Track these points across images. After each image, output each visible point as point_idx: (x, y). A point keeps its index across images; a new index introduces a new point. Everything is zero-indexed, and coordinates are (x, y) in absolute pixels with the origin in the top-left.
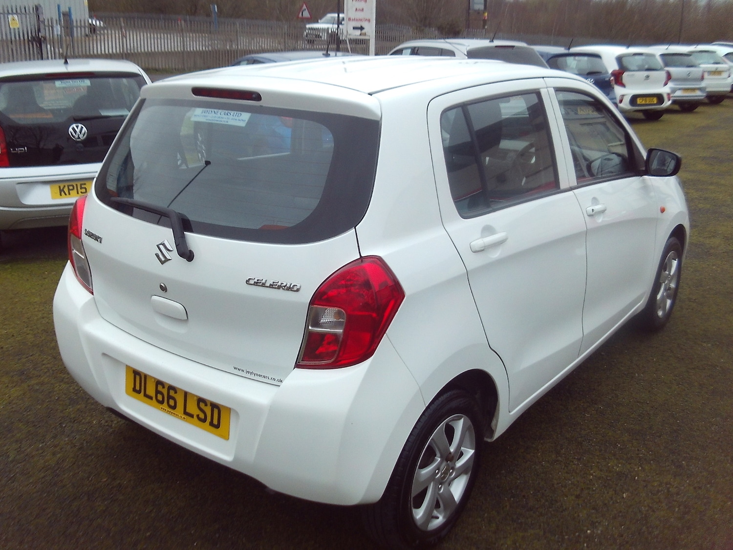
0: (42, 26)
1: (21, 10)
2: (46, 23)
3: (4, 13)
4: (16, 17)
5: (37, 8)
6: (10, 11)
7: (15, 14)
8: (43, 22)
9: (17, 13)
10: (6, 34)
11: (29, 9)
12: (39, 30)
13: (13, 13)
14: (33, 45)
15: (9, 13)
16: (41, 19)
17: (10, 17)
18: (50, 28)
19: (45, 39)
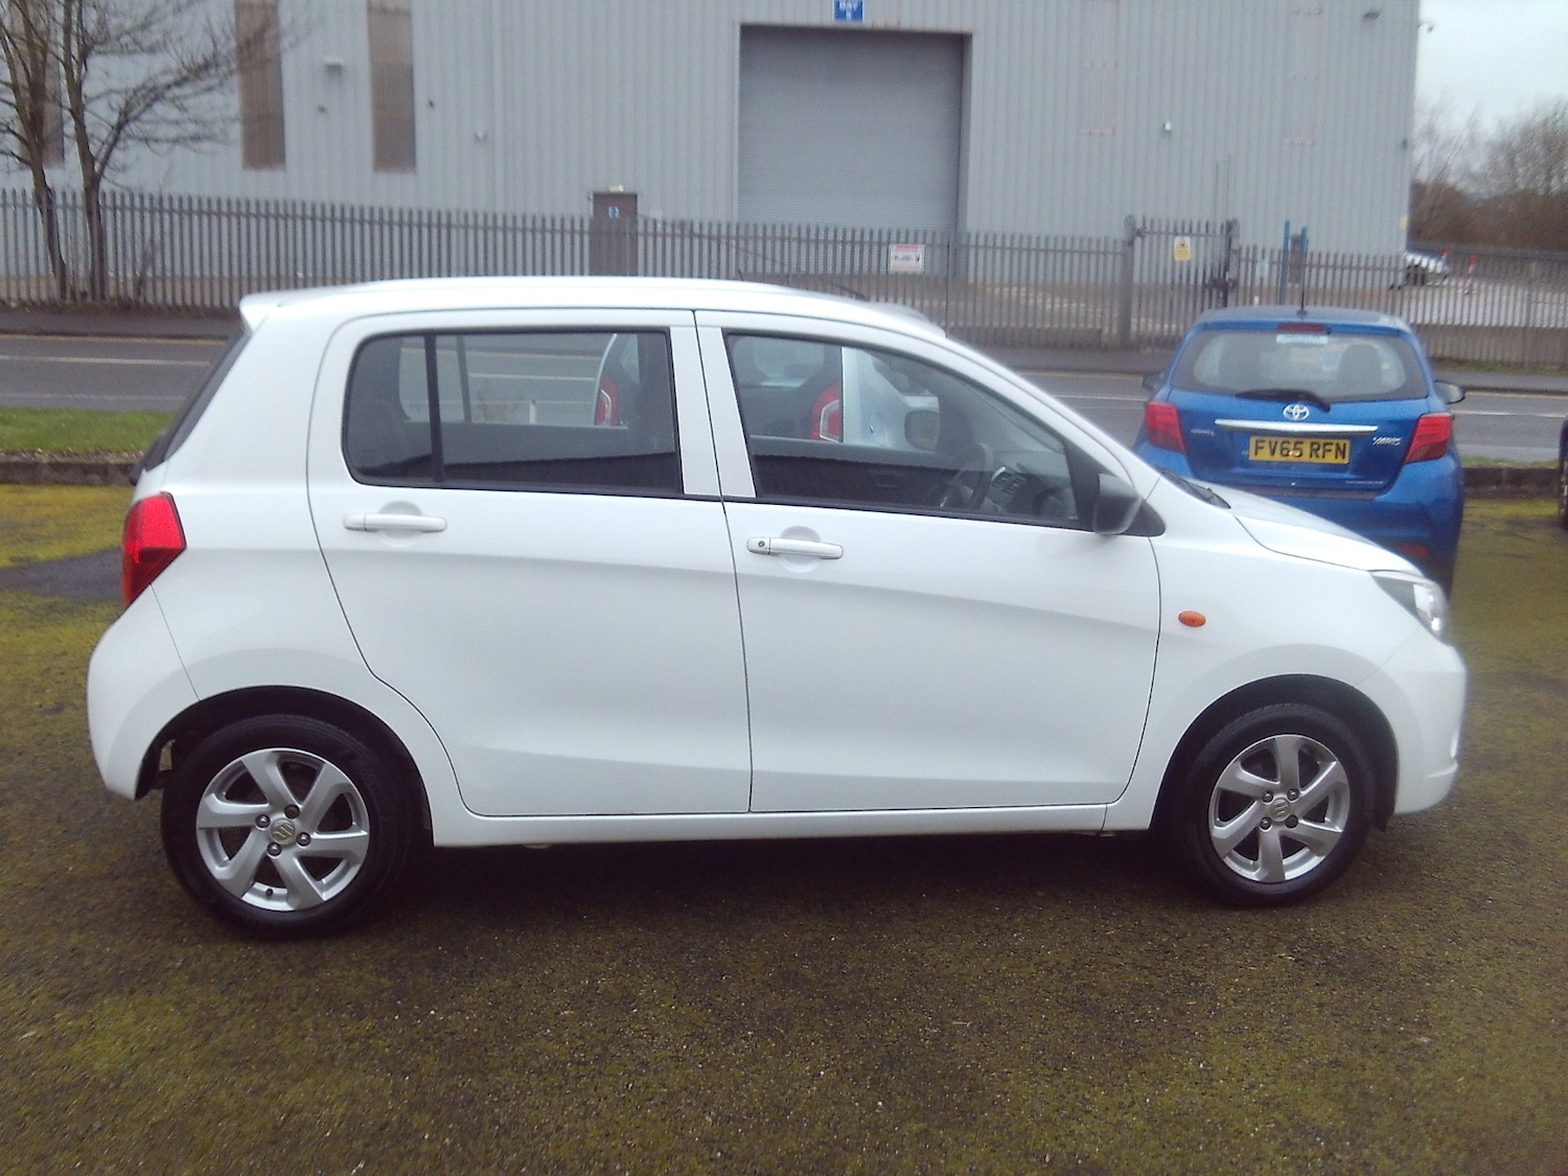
0: (1233, 260)
1: (1199, 226)
2: (1244, 255)
3: (1167, 233)
4: (1187, 240)
5: (1230, 227)
6: (1179, 230)
7: (1187, 235)
8: (1238, 252)
9: (1190, 233)
10: (1165, 272)
11: (1215, 228)
12: (1227, 268)
13: (1183, 234)
14: (1211, 294)
15: (1176, 234)
16: (1234, 246)
17: (1178, 240)
18: (1250, 264)
19: (1236, 283)
